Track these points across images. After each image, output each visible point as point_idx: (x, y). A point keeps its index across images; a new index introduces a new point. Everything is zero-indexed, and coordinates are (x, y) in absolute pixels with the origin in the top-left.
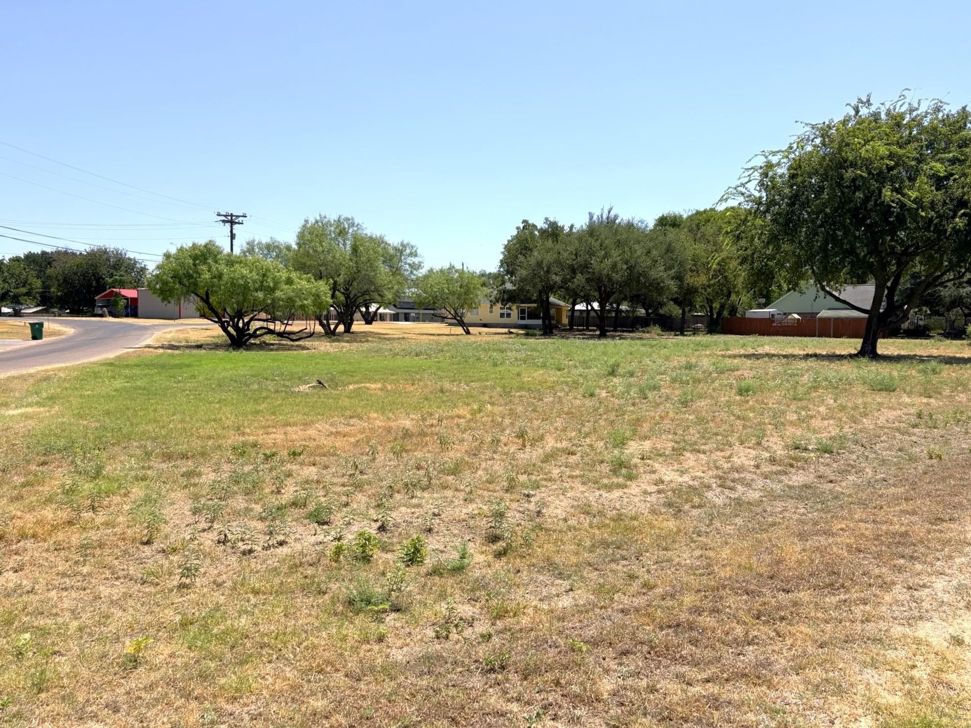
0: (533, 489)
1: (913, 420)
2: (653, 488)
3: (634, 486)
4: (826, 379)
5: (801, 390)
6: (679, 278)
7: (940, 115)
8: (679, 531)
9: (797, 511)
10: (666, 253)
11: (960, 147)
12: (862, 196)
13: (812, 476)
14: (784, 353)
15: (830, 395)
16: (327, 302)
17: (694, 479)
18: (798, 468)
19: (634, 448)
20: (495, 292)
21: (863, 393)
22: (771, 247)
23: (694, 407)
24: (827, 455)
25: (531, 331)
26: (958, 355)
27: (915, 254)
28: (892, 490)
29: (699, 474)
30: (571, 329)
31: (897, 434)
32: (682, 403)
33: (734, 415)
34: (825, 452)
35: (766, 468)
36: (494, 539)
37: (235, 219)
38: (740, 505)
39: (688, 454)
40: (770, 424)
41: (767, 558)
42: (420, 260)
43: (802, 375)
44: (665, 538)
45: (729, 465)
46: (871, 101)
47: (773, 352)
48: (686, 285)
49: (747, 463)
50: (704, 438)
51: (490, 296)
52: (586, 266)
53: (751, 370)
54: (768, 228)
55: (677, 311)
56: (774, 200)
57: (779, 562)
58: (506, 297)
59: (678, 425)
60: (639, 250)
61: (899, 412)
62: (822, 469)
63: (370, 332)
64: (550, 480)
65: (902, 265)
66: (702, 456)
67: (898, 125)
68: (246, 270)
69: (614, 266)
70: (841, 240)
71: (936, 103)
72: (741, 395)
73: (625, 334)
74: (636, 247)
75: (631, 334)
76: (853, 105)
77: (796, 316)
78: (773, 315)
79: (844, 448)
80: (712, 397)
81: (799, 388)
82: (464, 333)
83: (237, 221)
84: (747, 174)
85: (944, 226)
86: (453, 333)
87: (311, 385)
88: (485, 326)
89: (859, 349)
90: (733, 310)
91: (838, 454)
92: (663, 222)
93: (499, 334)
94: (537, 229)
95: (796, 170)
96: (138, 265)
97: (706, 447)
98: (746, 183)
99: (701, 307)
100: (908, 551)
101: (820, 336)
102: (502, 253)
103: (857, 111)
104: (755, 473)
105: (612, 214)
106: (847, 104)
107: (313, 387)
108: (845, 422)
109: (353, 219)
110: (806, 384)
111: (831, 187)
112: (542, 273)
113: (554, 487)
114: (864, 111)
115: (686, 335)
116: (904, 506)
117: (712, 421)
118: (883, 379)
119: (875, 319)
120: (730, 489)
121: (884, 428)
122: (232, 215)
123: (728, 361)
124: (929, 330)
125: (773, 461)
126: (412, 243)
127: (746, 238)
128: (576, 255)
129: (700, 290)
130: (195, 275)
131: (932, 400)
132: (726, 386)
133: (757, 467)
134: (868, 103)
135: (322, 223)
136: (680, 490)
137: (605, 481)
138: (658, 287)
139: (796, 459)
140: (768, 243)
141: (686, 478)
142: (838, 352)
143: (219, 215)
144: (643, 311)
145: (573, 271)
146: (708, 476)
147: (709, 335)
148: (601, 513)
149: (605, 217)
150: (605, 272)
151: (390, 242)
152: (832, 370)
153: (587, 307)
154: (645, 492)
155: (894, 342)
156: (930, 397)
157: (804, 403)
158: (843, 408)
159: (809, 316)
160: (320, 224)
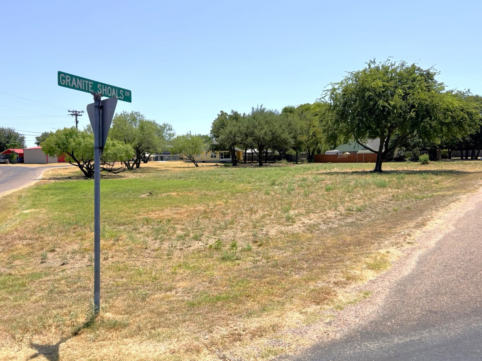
0: (262, 227)
1: (391, 198)
2: (302, 225)
3: (295, 225)
4: (360, 183)
5: (350, 188)
6: (295, 137)
7: (404, 67)
8: (313, 237)
9: (349, 229)
10: (288, 126)
11: (412, 81)
12: (372, 103)
13: (354, 219)
14: (343, 171)
15: (362, 190)
16: (132, 154)
17: (315, 222)
18: (350, 217)
19: (292, 212)
20: (209, 146)
21: (374, 188)
22: (336, 125)
23: (309, 197)
24: (360, 212)
25: (227, 164)
26: (414, 170)
27: (396, 127)
28: (379, 221)
29: (316, 220)
30: (245, 162)
31: (384, 204)
32: (305, 195)
33: (325, 199)
34: (359, 211)
35: (339, 217)
36: (256, 242)
37: (78, 113)
38: (331, 229)
39: (311, 214)
40: (339, 202)
41: (341, 241)
42: (174, 132)
43: (351, 182)
44: (309, 239)
45: (326, 217)
46: (376, 61)
47: (338, 171)
48: (298, 141)
49: (332, 216)
50: (316, 208)
51: (207, 148)
52: (252, 133)
53: (330, 180)
54: (334, 117)
55: (294, 153)
56: (336, 105)
57: (345, 241)
58: (214, 148)
59: (305, 204)
60: (277, 126)
61: (386, 196)
62: (358, 216)
63: (149, 167)
64: (267, 224)
65: (390, 132)
66: (316, 214)
67: (387, 72)
68: (93, 140)
69: (266, 133)
70: (365, 122)
71: (402, 63)
72: (327, 191)
73: (271, 164)
74: (276, 124)
75: (273, 164)
76: (368, 63)
77: (348, 153)
78: (337, 153)
79: (366, 209)
80: (316, 192)
81: (350, 187)
82: (195, 166)
83: (79, 114)
84: (325, 93)
85: (406, 116)
86: (189, 166)
87: (146, 195)
88: (204, 162)
89: (374, 168)
90: (319, 151)
91: (364, 211)
92: (286, 110)
93: (212, 166)
94: (228, 115)
95: (345, 92)
96: (19, 136)
97: (317, 211)
98: (325, 97)
99: (304, 150)
100: (380, 236)
101: (359, 162)
102: (212, 127)
103: (370, 66)
104: (335, 219)
105: (263, 108)
106: (366, 63)
107: (148, 195)
108: (367, 200)
109: (139, 113)
110: (352, 186)
111: (360, 100)
112: (232, 137)
113: (269, 226)
114: (372, 66)
115: (299, 164)
116: (382, 225)
117: (318, 202)
118: (382, 182)
119: (380, 156)
120: (327, 224)
121: (381, 201)
122: (76, 112)
123: (320, 177)
124: (405, 158)
125: (341, 215)
126: (170, 124)
127: (325, 121)
128: (248, 128)
129: (304, 143)
130: (67, 143)
131: (399, 190)
132: (321, 188)
133: (336, 217)
134: (374, 62)
135: (124, 115)
136: (311, 225)
137: (285, 224)
138: (285, 142)
139: (349, 214)
140: (334, 124)
141: (312, 222)
142: (366, 170)
143: (69, 111)
144: (278, 153)
145: (247, 135)
146: (320, 221)
147: (309, 163)
148: (287, 233)
149: (259, 108)
150: (261, 136)
151: (158, 123)
152: (363, 179)
153: (252, 152)
154: (299, 227)
155: (390, 164)
156: (399, 189)
157: (352, 194)
158: (366, 195)
159: (353, 153)
160: (123, 116)
